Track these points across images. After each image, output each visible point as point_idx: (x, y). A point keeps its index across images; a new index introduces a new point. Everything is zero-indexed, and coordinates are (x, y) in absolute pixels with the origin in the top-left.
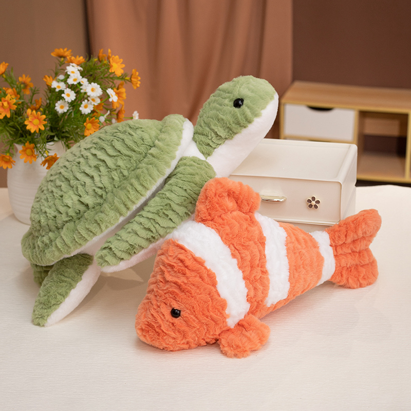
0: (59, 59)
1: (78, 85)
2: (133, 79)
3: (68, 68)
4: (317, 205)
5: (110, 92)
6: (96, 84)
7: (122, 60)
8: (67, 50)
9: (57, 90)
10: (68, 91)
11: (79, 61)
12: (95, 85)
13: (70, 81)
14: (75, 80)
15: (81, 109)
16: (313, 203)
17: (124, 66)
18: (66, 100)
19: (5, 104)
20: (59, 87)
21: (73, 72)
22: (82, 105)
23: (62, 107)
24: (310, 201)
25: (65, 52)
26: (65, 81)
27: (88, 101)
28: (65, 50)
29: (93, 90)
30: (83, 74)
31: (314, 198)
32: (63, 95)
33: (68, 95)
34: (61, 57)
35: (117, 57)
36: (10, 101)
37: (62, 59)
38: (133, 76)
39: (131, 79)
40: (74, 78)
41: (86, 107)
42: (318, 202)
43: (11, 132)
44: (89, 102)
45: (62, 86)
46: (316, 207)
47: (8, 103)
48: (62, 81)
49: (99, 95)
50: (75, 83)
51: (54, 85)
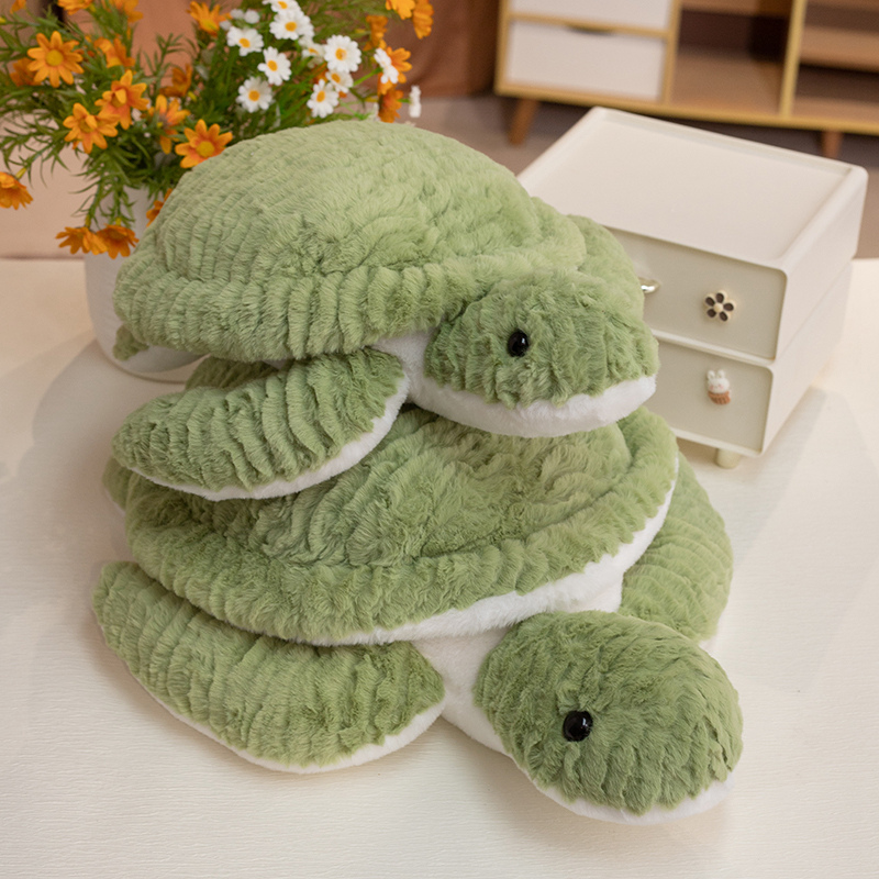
4: (728, 313)
5: (381, 57)
6: (347, 38)
9: (244, 52)
10: (272, 54)
12: (343, 41)
13: (279, 30)
14: (290, 27)
16: (719, 307)
18: (271, 81)
20: (245, 42)
22: (314, 96)
23: (254, 96)
24: (710, 301)
26: (262, 28)
27: (328, 82)
29: (340, 55)
31: (720, 298)
32: (261, 67)
33: (273, 66)
40: (287, 21)
41: (321, 98)
42: (729, 307)
43: (127, 163)
44: (329, 85)
45: (254, 40)
46: (724, 317)
47: (127, 94)
48: (252, 26)
49: (355, 68)
50: (294, 36)
51: (235, 36)
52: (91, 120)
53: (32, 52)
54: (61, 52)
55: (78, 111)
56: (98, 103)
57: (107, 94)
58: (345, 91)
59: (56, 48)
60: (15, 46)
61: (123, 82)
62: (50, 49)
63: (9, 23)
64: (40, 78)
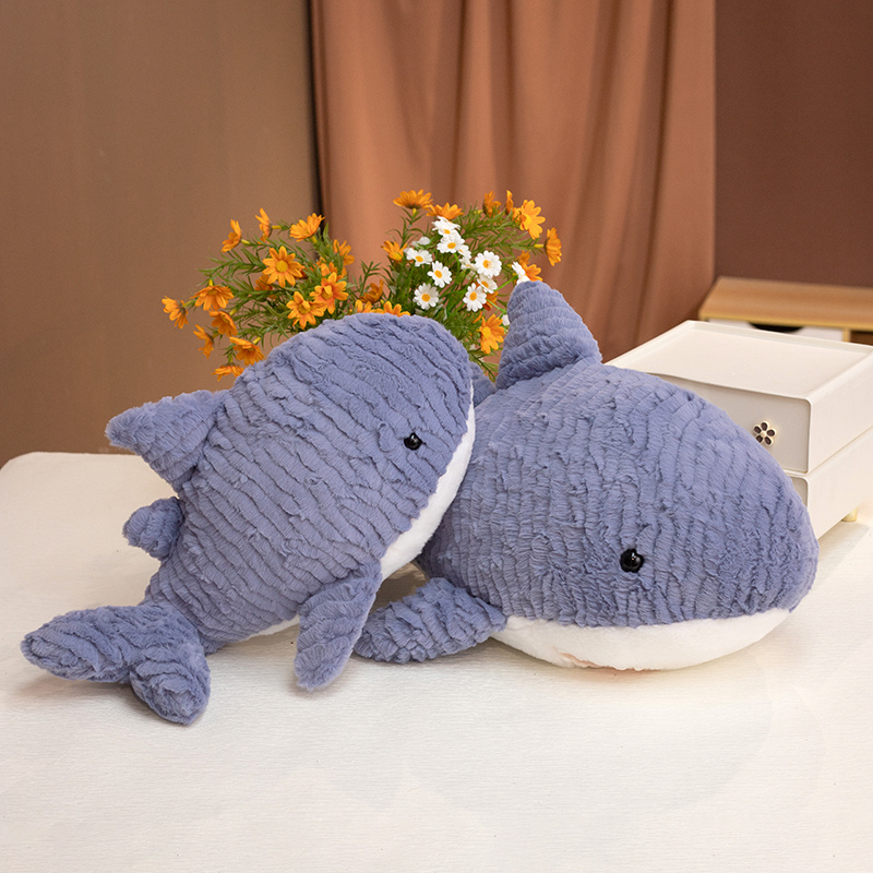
0: (408, 210)
1: (456, 256)
2: (549, 247)
3: (437, 223)
4: (771, 438)
5: (517, 267)
6: (492, 253)
7: (539, 209)
8: (424, 194)
9: (418, 264)
10: (437, 266)
11: (452, 213)
12: (488, 255)
13: (443, 248)
14: (451, 246)
15: (465, 300)
16: (764, 434)
17: (543, 220)
18: (437, 284)
19: (328, 290)
20: (420, 259)
21: (447, 232)
22: (468, 294)
23: (426, 298)
25: (419, 197)
26: (432, 249)
27: (478, 285)
28: (420, 192)
29: (486, 264)
30: (465, 233)
31: (765, 426)
32: (430, 274)
33: (439, 274)
34: (411, 207)
35: (532, 202)
36: (337, 285)
37: (415, 210)
38: (549, 242)
39: (545, 248)
40: (449, 241)
41: (473, 297)
42: (771, 433)
44: (479, 288)
45: (425, 257)
46: (768, 441)
47: (333, 289)
48: (425, 247)
49: (497, 274)
50: (453, 251)
51: (411, 254)
52: (306, 304)
53: (266, 261)
55: (298, 297)
56: (312, 294)
57: (318, 288)
58: (491, 292)
59: (283, 259)
60: (256, 263)
61: (329, 280)
62: (279, 260)
63: (251, 245)
64: (272, 280)
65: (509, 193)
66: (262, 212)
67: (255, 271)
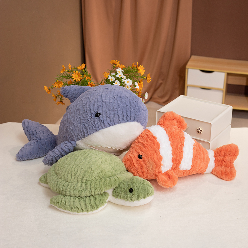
1: (121, 78)
2: (147, 78)
3: (117, 69)
5: (136, 83)
7: (144, 68)
9: (111, 81)
10: (116, 81)
11: (122, 67)
12: (129, 80)
13: (117, 76)
14: (120, 76)
16: (199, 131)
17: (145, 71)
20: (112, 79)
21: (119, 72)
24: (198, 129)
25: (116, 62)
26: (115, 76)
29: (128, 82)
30: (124, 74)
31: (200, 129)
32: (114, 84)
33: (116, 83)
34: (114, 64)
40: (119, 74)
42: (201, 131)
45: (113, 79)
46: (200, 133)
48: (114, 76)
49: (131, 85)
50: (120, 77)
51: (110, 78)
53: (72, 75)
54: (78, 75)
60: (69, 76)
62: (76, 74)
63: (68, 71)
64: (74, 79)
65: (138, 63)
66: (69, 64)
67: (69, 78)
